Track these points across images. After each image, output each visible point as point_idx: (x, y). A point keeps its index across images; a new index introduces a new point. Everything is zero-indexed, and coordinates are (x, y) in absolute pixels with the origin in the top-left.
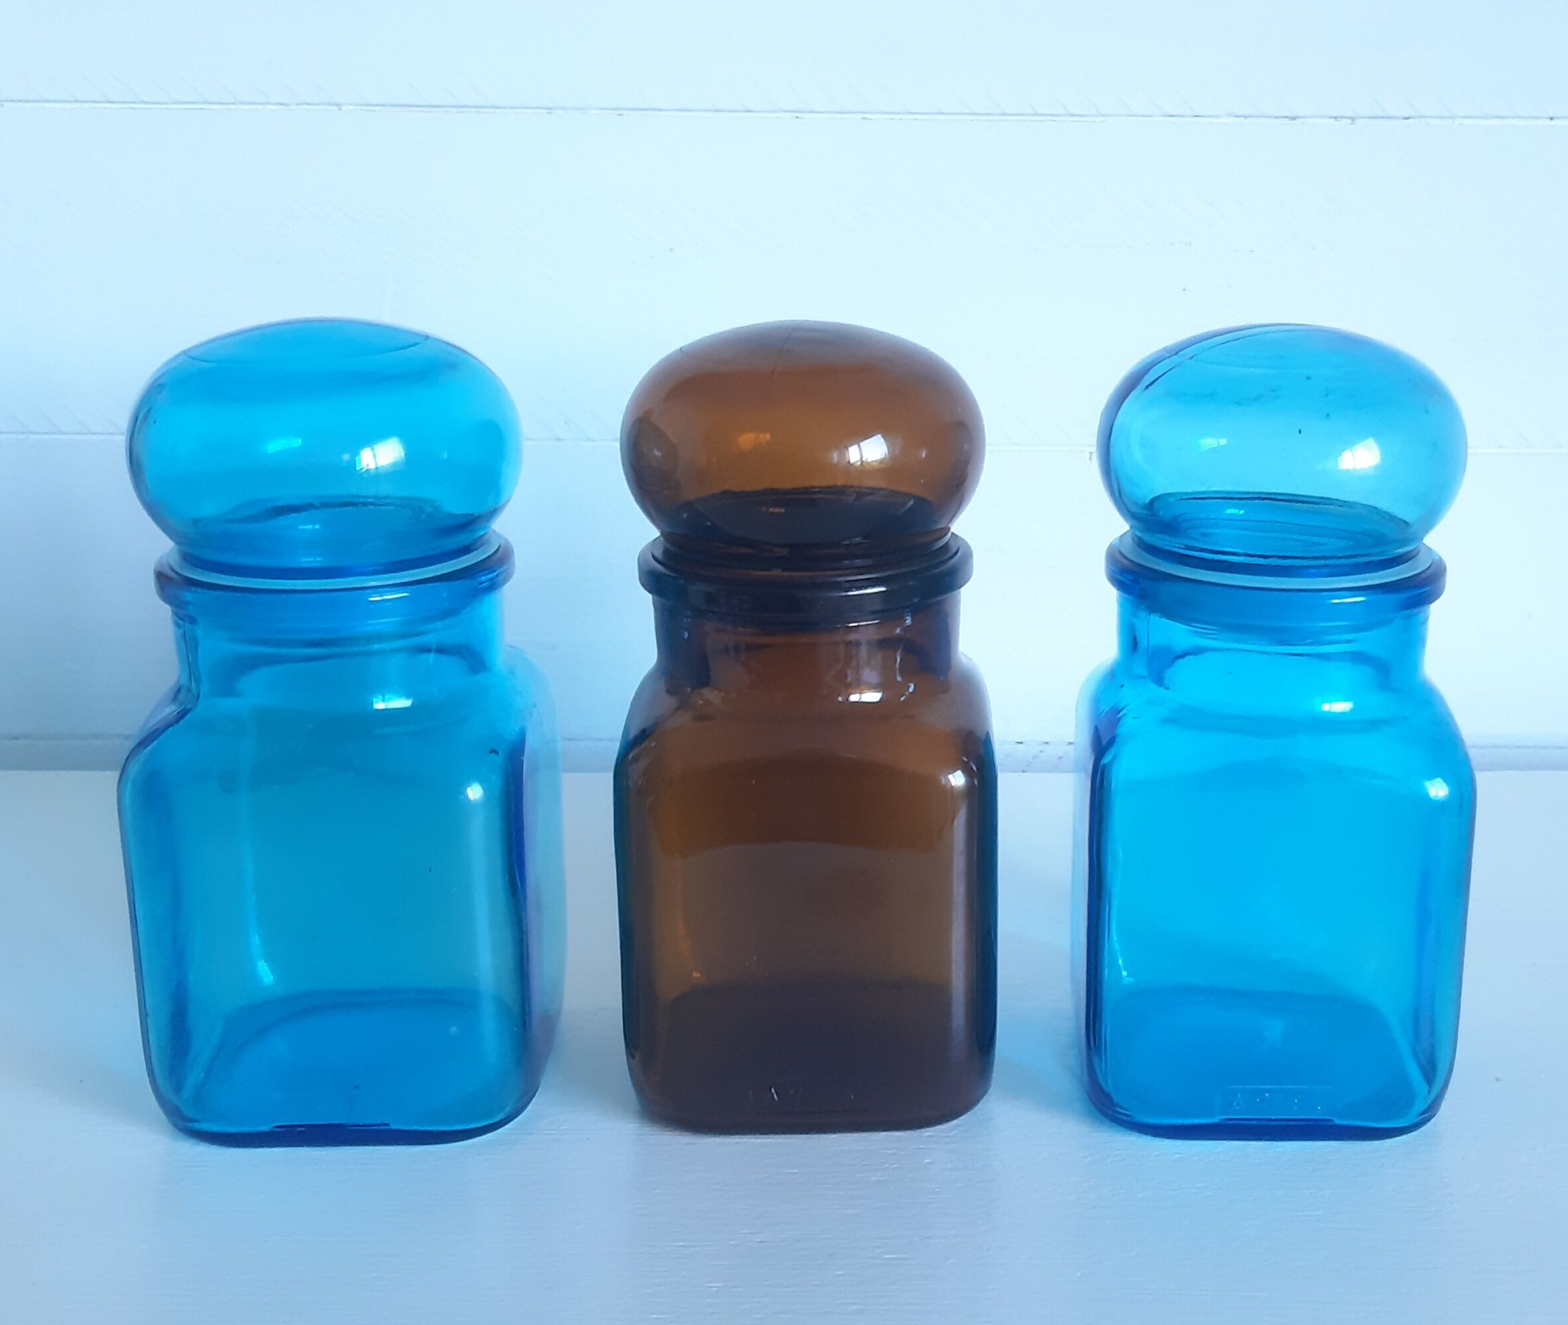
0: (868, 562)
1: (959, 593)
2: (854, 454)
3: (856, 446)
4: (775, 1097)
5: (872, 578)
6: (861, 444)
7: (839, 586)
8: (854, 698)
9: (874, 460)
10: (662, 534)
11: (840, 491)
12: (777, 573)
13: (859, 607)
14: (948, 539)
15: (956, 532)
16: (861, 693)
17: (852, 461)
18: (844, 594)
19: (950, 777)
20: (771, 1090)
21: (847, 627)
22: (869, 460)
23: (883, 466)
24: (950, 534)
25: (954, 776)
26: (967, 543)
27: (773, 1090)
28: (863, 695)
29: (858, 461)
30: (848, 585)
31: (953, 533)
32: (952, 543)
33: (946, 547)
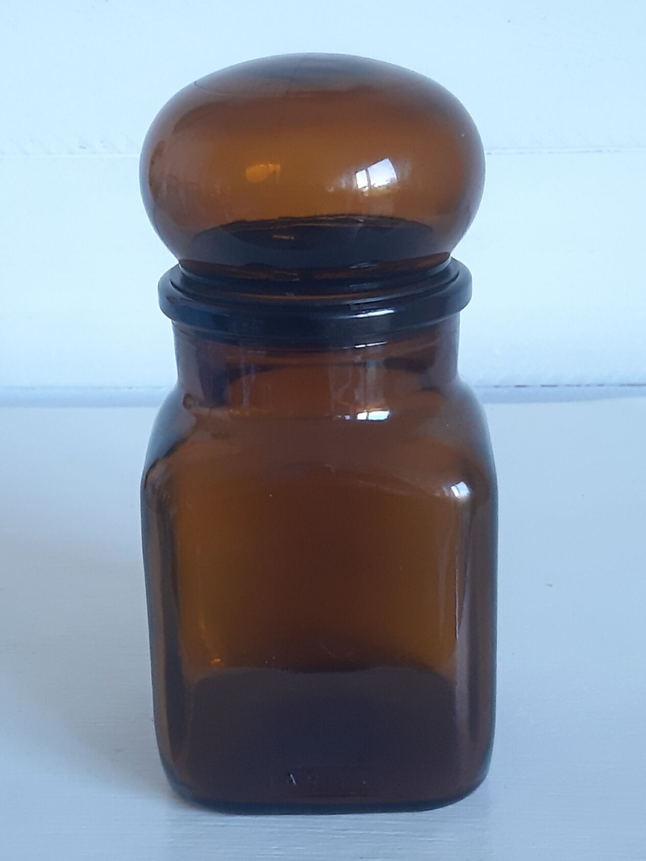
0: (375, 285)
1: (459, 315)
2: (361, 180)
3: (364, 171)
4: (294, 782)
5: (380, 301)
6: (369, 169)
7: (347, 309)
8: (362, 416)
9: (380, 185)
10: (180, 261)
11: (349, 219)
12: (291, 297)
13: (370, 329)
14: (449, 263)
15: (454, 257)
16: (368, 412)
17: (360, 187)
18: (355, 316)
19: (453, 488)
20: (289, 775)
21: (355, 348)
22: (376, 186)
23: (389, 191)
24: (450, 259)
25: (458, 489)
26: (465, 267)
27: (291, 776)
28: (370, 414)
29: (365, 187)
30: (355, 308)
31: (452, 258)
32: (452, 267)
33: (446, 271)
